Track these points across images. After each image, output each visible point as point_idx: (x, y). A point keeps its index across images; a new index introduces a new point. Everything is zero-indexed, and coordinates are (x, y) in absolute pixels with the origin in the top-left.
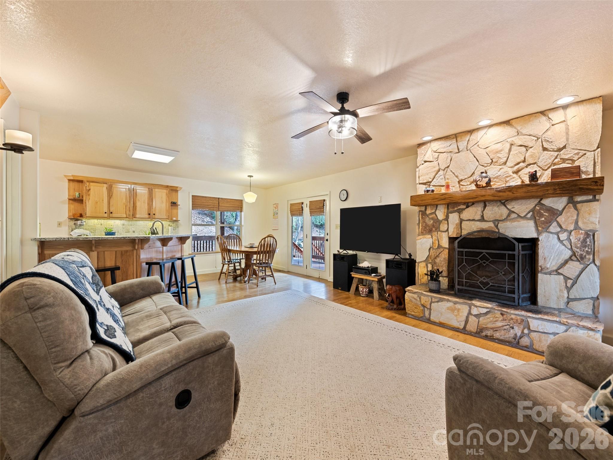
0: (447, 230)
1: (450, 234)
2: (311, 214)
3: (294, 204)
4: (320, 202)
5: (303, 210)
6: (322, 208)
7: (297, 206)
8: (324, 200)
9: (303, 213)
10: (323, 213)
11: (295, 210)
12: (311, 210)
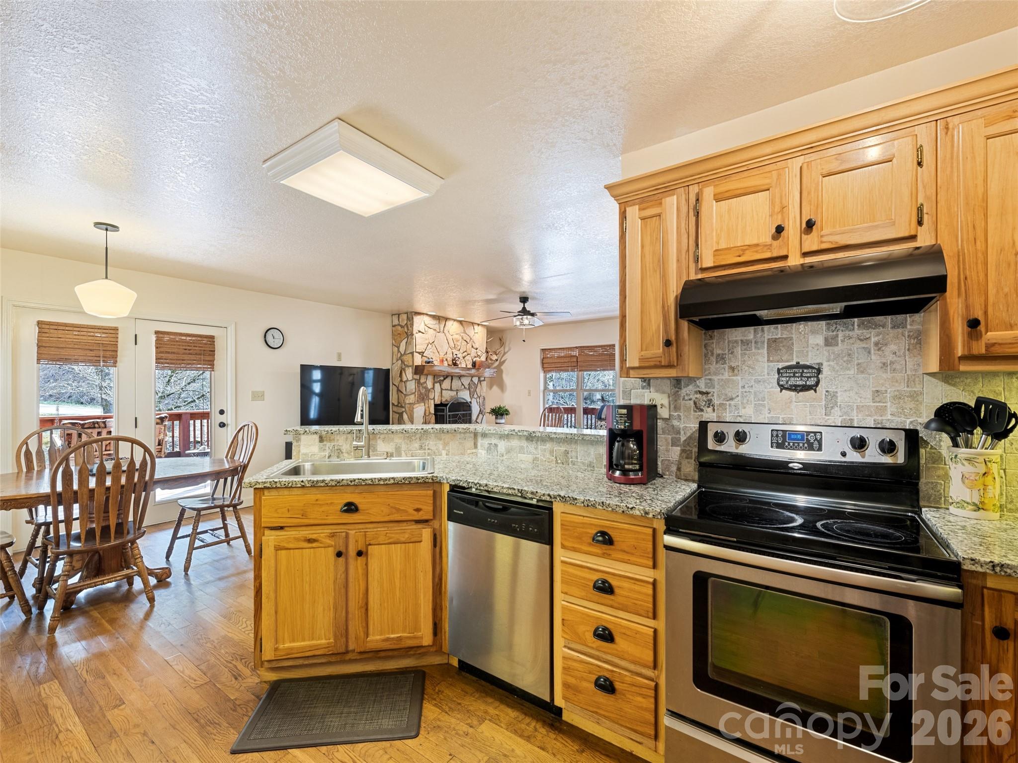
0: (434, 398)
1: (436, 401)
2: (162, 363)
3: (66, 325)
4: (199, 339)
5: (117, 351)
6: (209, 355)
7: (79, 333)
8: (212, 337)
9: (116, 358)
10: (209, 365)
11: (70, 346)
12: (162, 355)
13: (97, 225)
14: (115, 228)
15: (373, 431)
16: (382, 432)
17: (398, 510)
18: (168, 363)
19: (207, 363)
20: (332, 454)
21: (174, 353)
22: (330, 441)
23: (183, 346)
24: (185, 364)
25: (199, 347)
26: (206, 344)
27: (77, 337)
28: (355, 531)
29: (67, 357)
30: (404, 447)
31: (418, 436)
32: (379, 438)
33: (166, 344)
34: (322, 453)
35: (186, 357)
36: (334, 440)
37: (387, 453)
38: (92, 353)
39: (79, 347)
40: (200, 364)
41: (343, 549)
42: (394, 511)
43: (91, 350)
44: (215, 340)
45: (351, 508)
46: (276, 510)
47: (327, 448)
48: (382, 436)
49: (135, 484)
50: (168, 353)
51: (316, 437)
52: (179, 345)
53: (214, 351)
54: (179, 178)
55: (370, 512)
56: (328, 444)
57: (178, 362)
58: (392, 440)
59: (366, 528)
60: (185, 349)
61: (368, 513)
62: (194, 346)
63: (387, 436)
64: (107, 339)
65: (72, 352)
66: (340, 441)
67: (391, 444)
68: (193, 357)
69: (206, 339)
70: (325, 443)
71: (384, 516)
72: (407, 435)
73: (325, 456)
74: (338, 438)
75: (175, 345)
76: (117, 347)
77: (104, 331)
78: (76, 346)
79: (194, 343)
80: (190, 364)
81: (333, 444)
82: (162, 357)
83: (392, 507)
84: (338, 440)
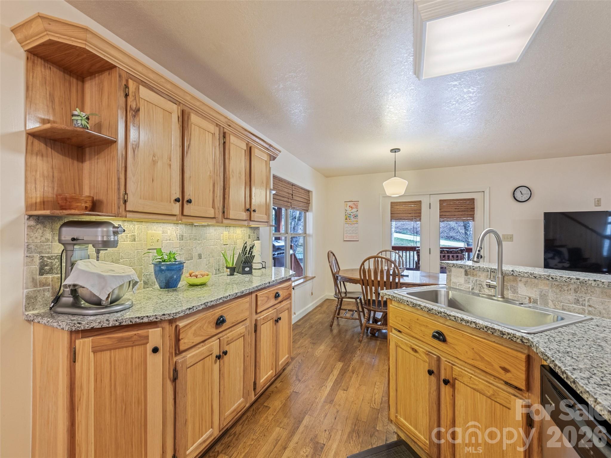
2: (443, 218)
3: (400, 202)
4: (464, 201)
5: (421, 213)
6: (471, 211)
7: (405, 206)
8: (473, 199)
9: (421, 216)
10: (471, 217)
11: (401, 212)
12: (443, 213)
13: (392, 151)
14: (399, 150)
15: (512, 273)
16: (522, 275)
17: (482, 358)
18: (446, 218)
19: (469, 216)
20: (475, 288)
21: (449, 212)
22: (473, 275)
23: (454, 207)
24: (456, 217)
25: (464, 206)
26: (469, 204)
27: (404, 208)
28: (446, 359)
29: (401, 218)
30: (551, 296)
31: (572, 287)
32: (520, 281)
33: (445, 207)
34: (467, 285)
35: (456, 213)
36: (476, 275)
37: (530, 298)
38: (410, 215)
39: (405, 212)
40: (465, 217)
41: (435, 369)
42: (478, 358)
43: (410, 213)
44: (475, 201)
45: (440, 337)
46: (396, 317)
47: (471, 282)
48: (524, 280)
49: (391, 282)
50: (446, 212)
51: (463, 271)
52: (452, 207)
53: (474, 208)
54: (392, 110)
55: (456, 348)
56: (472, 278)
57: (452, 217)
58: (536, 285)
59: (455, 362)
60: (456, 209)
61: (454, 348)
62: (461, 206)
63: (529, 280)
64: (416, 207)
65: (403, 215)
66: (481, 277)
67: (535, 289)
68: (461, 213)
69: (468, 201)
70: (469, 276)
71: (468, 358)
72: (557, 283)
73: (469, 288)
74: (480, 274)
75: (449, 207)
76: (421, 211)
77: (415, 203)
78: (404, 212)
79: (460, 204)
80: (459, 217)
81: (475, 279)
82: (443, 214)
83: (476, 353)
84: (480, 276)
